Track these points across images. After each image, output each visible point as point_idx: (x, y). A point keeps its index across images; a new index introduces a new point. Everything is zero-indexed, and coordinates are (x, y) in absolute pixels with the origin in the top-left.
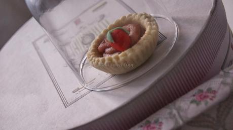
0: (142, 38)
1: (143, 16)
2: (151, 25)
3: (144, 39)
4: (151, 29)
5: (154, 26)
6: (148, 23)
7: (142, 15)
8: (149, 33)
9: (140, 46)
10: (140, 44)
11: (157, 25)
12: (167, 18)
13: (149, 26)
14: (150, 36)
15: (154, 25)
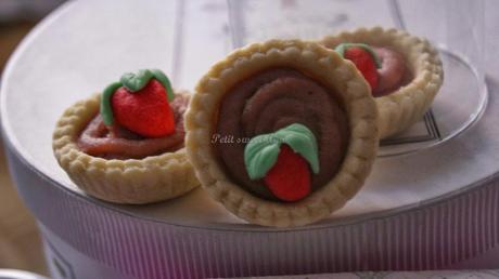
0: (402, 90)
1: (421, 46)
2: (430, 69)
3: (407, 94)
4: (428, 78)
5: (437, 76)
6: (427, 63)
7: (418, 41)
8: (421, 86)
9: (392, 104)
10: (394, 100)
11: (442, 77)
12: (475, 70)
13: (425, 72)
14: (420, 91)
15: (437, 73)
